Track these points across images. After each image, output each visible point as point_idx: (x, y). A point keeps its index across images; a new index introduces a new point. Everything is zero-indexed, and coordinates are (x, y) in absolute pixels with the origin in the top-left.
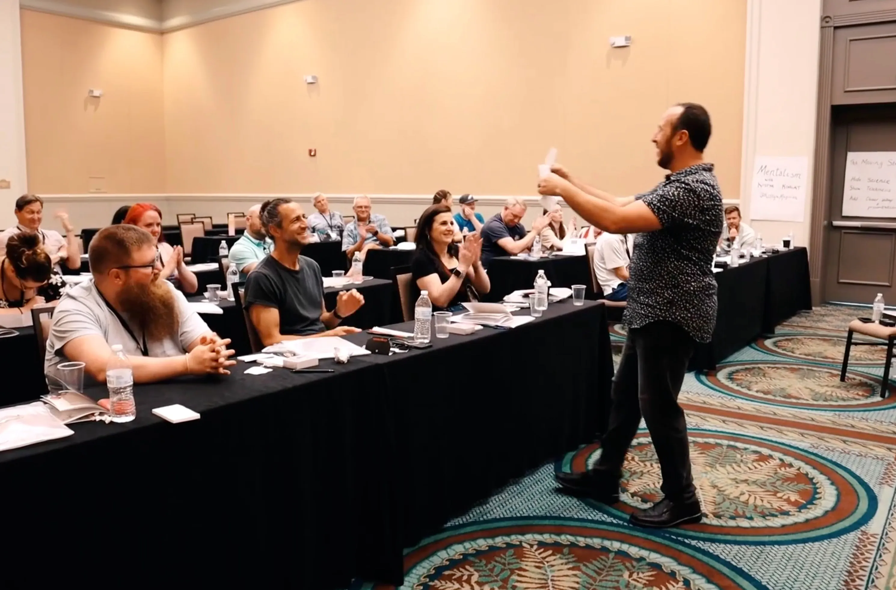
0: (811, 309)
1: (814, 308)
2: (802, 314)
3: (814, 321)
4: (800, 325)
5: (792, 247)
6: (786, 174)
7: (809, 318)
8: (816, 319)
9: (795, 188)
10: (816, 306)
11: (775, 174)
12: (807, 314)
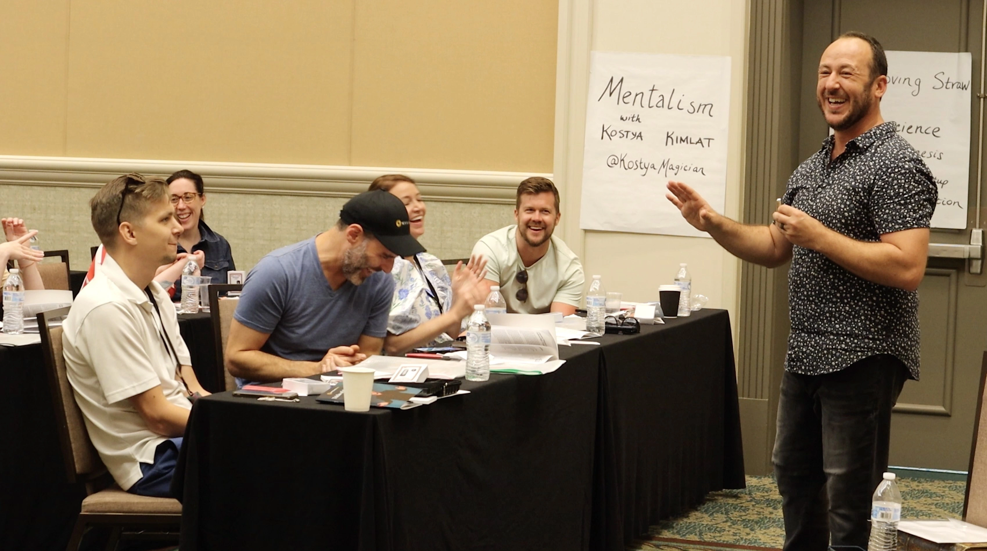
0: (742, 484)
1: (751, 481)
2: (721, 500)
3: (746, 523)
4: (707, 537)
5: (684, 312)
6: (674, 104)
7: (735, 515)
8: (755, 517)
9: (700, 141)
10: (755, 474)
11: (645, 102)
12: (731, 501)
